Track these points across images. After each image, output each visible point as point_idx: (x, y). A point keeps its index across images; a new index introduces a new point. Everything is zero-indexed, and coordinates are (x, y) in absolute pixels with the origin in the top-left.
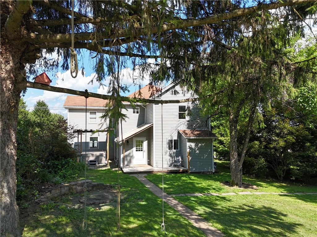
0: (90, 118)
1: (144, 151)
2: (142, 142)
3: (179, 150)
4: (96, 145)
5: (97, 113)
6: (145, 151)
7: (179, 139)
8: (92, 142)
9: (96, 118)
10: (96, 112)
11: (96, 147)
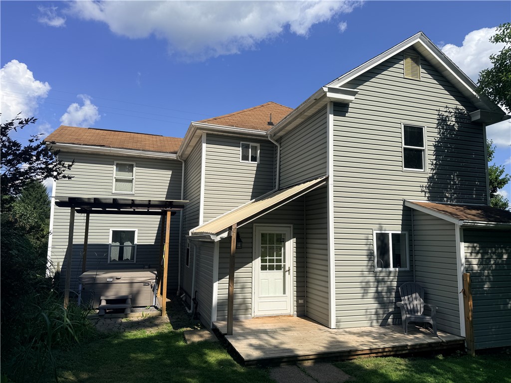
0: (117, 180)
1: (287, 269)
2: (281, 241)
3: (408, 269)
4: (127, 255)
5: (135, 169)
6: (291, 271)
7: (407, 233)
8: (118, 244)
9: (131, 181)
10: (134, 164)
11: (127, 259)
